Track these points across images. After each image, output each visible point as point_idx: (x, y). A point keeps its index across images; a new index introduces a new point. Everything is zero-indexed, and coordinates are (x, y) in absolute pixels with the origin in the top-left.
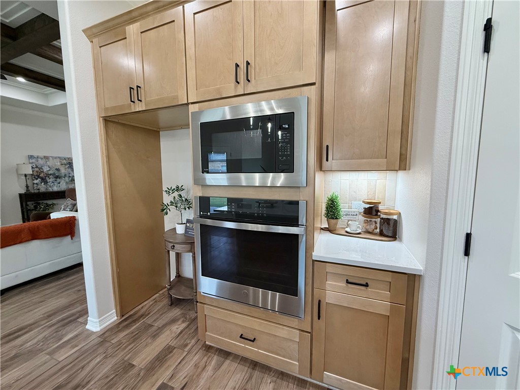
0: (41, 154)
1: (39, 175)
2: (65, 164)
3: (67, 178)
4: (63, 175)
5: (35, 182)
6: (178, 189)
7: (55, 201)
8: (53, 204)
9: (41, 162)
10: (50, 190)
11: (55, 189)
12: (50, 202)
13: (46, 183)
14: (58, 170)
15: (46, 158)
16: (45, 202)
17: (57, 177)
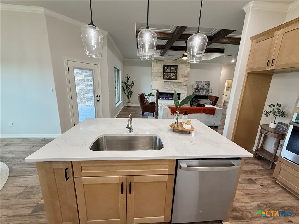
0: (200, 81)
1: (198, 89)
2: (207, 84)
3: (206, 90)
4: (205, 89)
5: (196, 91)
6: (277, 105)
7: (200, 99)
8: (200, 100)
9: (199, 83)
10: (200, 94)
11: (201, 94)
12: (199, 99)
13: (199, 92)
14: (204, 86)
15: (201, 81)
16: (197, 99)
17: (203, 90)
